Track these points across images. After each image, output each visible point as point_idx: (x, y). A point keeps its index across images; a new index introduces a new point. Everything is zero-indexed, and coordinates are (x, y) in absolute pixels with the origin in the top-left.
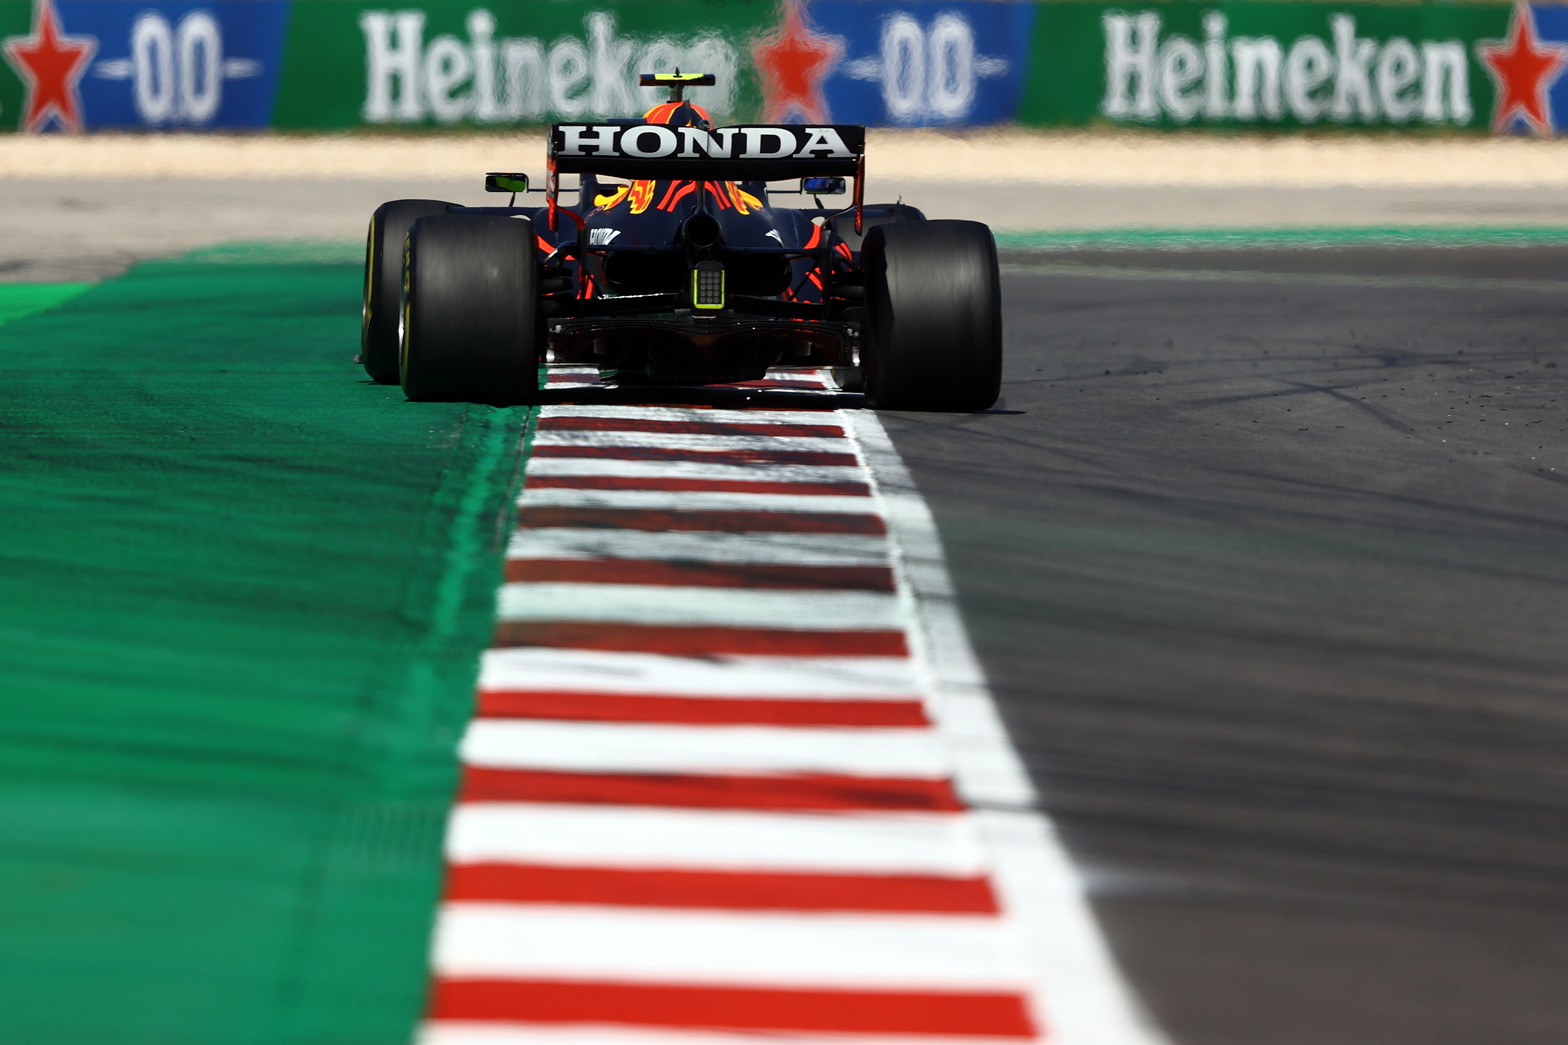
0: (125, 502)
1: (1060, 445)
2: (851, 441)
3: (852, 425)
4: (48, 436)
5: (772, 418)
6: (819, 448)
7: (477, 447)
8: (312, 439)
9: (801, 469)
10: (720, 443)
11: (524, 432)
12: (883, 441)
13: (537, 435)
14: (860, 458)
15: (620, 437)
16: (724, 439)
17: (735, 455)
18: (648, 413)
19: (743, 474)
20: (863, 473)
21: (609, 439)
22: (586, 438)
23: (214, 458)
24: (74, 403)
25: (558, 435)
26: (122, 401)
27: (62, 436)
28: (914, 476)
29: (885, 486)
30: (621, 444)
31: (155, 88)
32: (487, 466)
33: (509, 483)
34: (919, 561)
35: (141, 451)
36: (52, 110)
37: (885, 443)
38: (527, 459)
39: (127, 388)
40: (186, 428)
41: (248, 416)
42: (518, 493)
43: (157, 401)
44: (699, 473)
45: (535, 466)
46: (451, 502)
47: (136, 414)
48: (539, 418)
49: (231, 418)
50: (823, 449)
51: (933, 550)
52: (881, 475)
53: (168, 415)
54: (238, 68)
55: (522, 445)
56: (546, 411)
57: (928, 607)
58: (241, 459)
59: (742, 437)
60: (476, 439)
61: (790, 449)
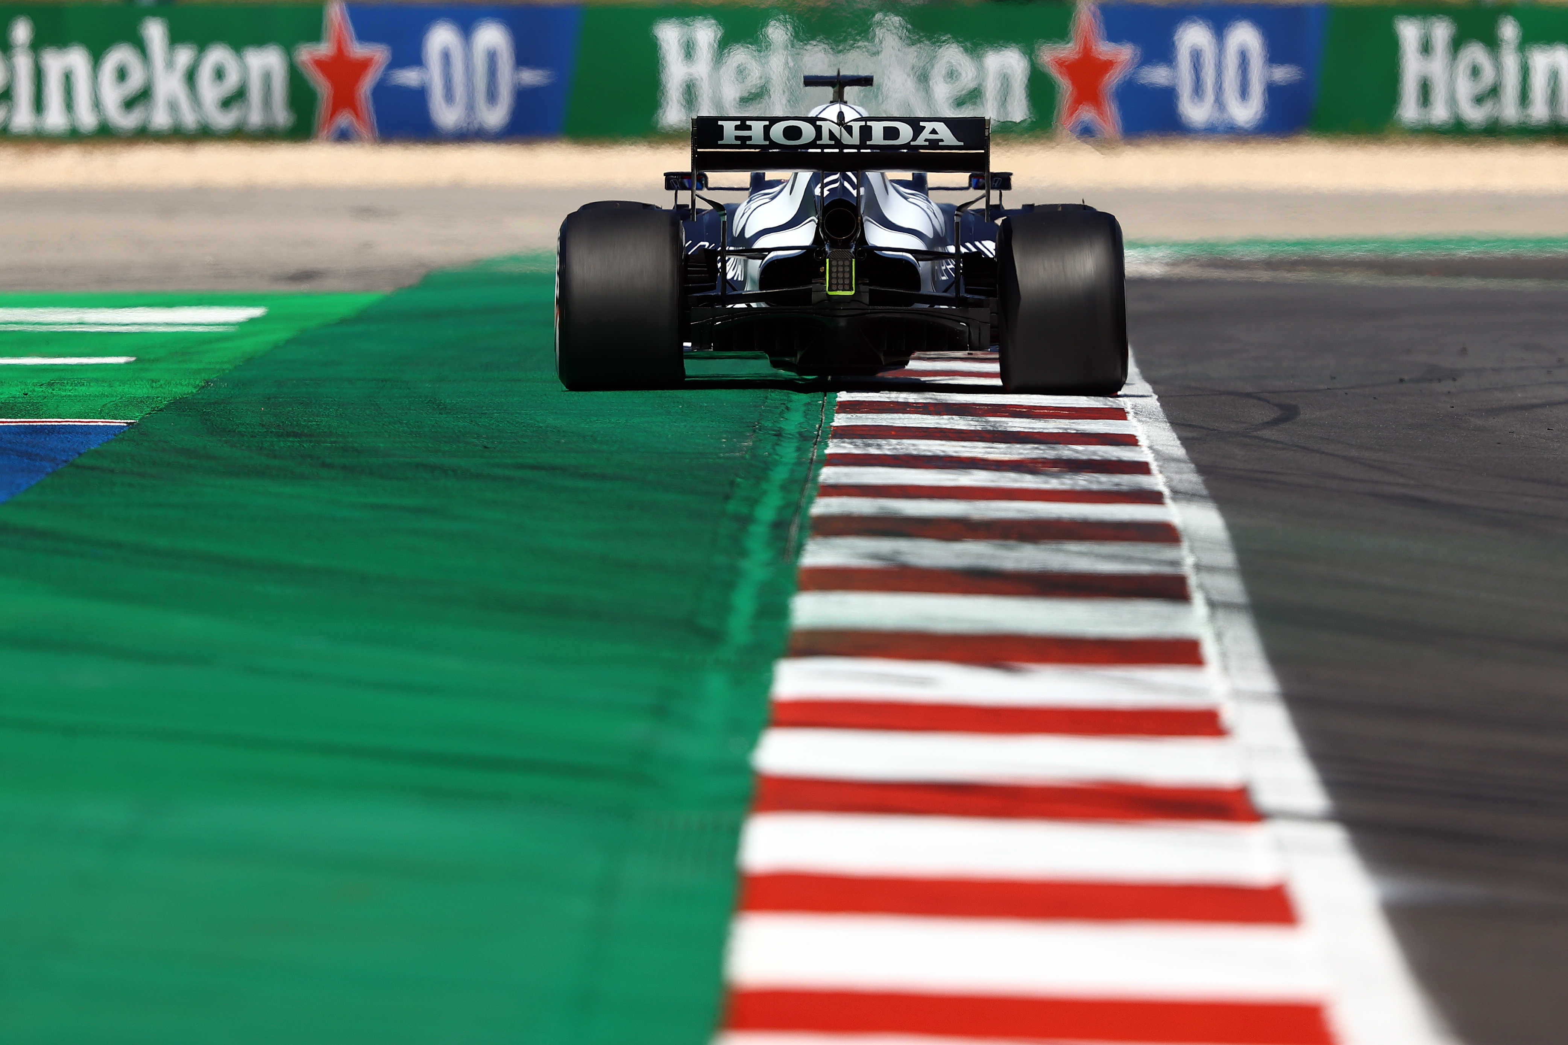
0: (418, 511)
1: (1354, 453)
2: (1145, 449)
3: (1145, 434)
4: (341, 445)
5: (1066, 427)
6: (1113, 456)
7: (770, 454)
8: (605, 447)
9: (1094, 477)
10: (1014, 451)
11: (817, 440)
12: (1176, 449)
13: (829, 442)
14: (1154, 466)
15: (914, 445)
16: (1018, 448)
17: (1031, 463)
18: (942, 421)
19: (1037, 483)
20: (1157, 481)
21: (904, 447)
22: (879, 446)
23: (506, 466)
24: (368, 412)
25: (851, 443)
26: (415, 410)
27: (356, 445)
28: (1207, 483)
29: (1178, 494)
30: (915, 453)
31: (449, 96)
32: (780, 474)
33: (802, 491)
34: (1212, 569)
35: (433, 460)
36: (344, 119)
37: (1179, 451)
38: (821, 468)
39: (420, 397)
40: (479, 436)
41: (541, 425)
42: (811, 502)
43: (450, 409)
44: (993, 481)
45: (829, 474)
46: (744, 510)
47: (429, 423)
48: (831, 426)
49: (524, 426)
50: (1118, 458)
51: (1227, 558)
52: (1174, 483)
53: (461, 424)
54: (531, 77)
55: (814, 453)
56: (839, 419)
57: (1221, 614)
58: (534, 467)
59: (1036, 446)
60: (769, 447)
61: (1085, 457)
